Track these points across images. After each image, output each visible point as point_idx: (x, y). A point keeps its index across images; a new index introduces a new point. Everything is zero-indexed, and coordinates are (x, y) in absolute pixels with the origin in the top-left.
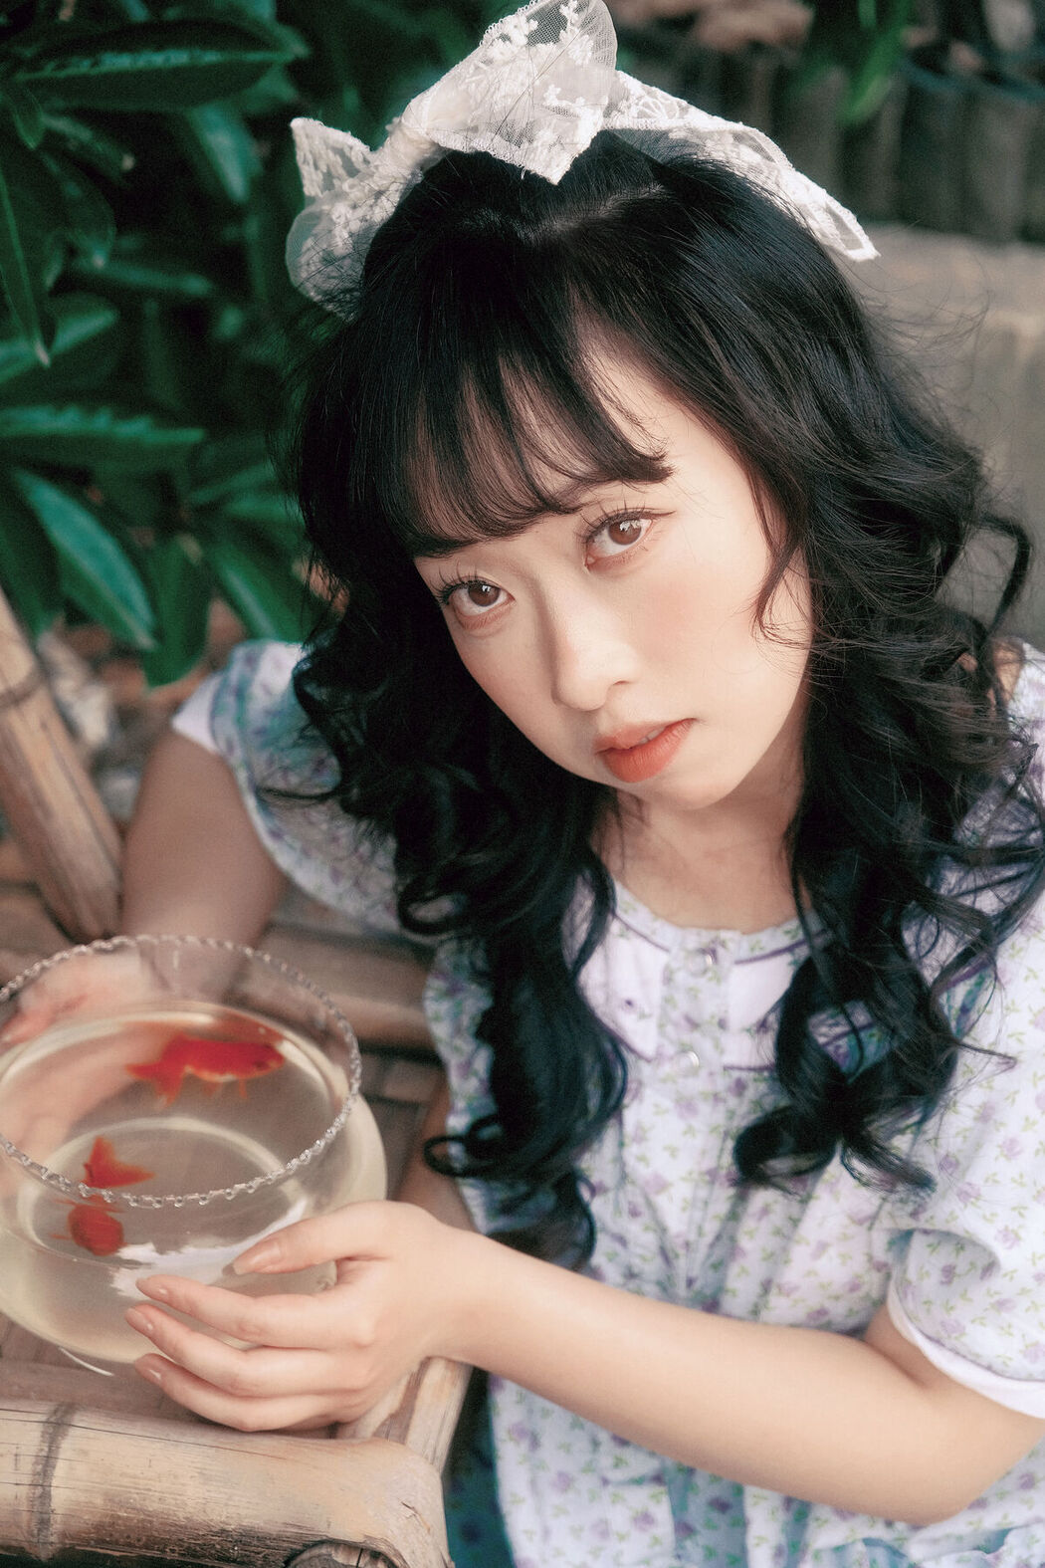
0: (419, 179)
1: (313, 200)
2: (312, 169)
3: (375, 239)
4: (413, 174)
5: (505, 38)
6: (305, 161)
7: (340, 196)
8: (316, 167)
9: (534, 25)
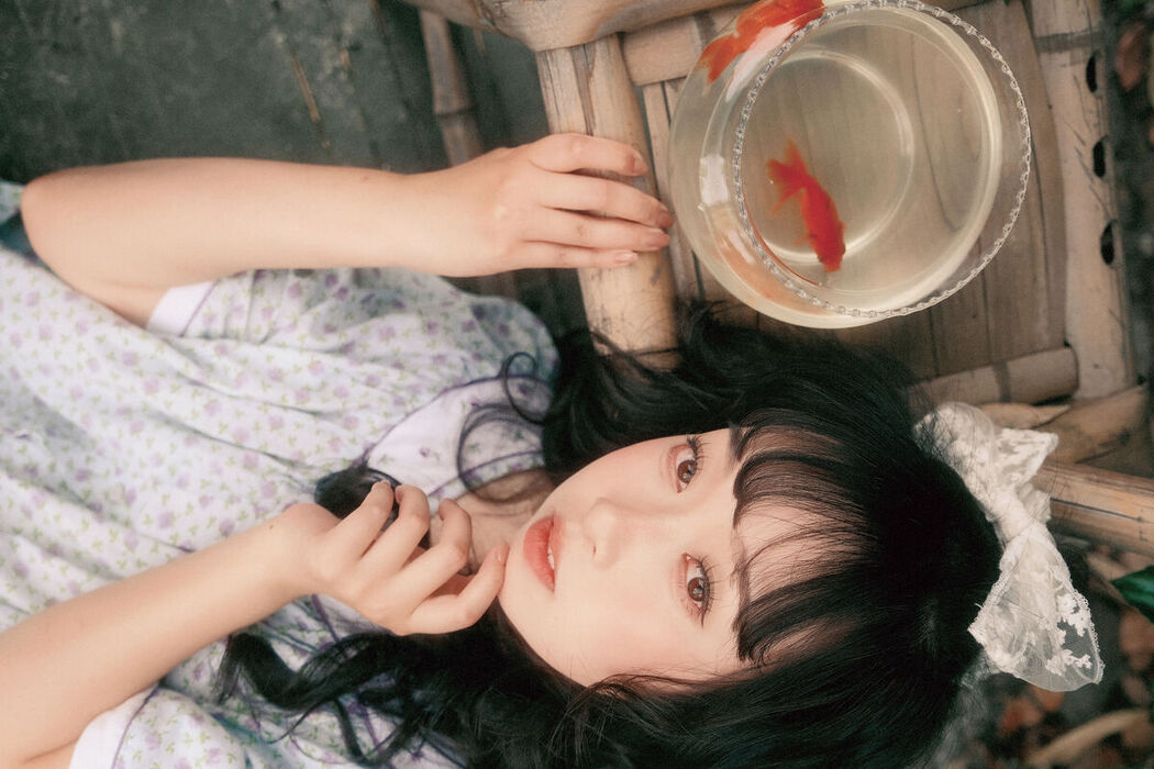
0: (988, 519)
1: (998, 433)
2: (1019, 439)
3: (954, 473)
4: (993, 515)
5: (1076, 609)
6: (1026, 437)
7: (994, 456)
8: (1020, 443)
9: (1081, 633)
